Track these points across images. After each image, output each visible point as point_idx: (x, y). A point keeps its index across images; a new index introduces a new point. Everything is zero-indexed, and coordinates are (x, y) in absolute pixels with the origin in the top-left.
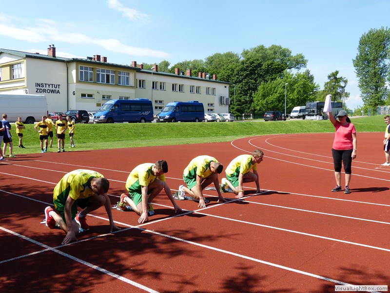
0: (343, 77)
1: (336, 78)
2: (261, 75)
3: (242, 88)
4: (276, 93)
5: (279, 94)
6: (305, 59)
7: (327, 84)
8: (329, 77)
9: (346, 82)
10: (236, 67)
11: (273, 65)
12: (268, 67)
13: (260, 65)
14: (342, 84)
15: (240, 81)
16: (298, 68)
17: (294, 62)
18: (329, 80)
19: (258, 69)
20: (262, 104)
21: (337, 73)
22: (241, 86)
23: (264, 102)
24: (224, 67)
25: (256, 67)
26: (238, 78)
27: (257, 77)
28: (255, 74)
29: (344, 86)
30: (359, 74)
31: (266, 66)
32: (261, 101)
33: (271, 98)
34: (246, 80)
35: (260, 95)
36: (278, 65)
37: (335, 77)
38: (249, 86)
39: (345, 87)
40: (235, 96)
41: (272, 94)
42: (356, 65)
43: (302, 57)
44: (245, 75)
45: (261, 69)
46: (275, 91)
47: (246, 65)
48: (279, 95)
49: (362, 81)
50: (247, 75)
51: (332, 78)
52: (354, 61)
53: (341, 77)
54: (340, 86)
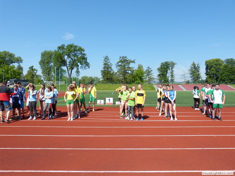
6: (22, 59)
7: (28, 71)
8: (30, 68)
9: (37, 71)
16: (18, 63)
17: (16, 60)
21: (33, 67)
30: (42, 68)
39: (36, 73)
42: (40, 64)
43: (20, 58)
49: (42, 71)
52: (39, 62)
53: (35, 69)
54: (34, 72)
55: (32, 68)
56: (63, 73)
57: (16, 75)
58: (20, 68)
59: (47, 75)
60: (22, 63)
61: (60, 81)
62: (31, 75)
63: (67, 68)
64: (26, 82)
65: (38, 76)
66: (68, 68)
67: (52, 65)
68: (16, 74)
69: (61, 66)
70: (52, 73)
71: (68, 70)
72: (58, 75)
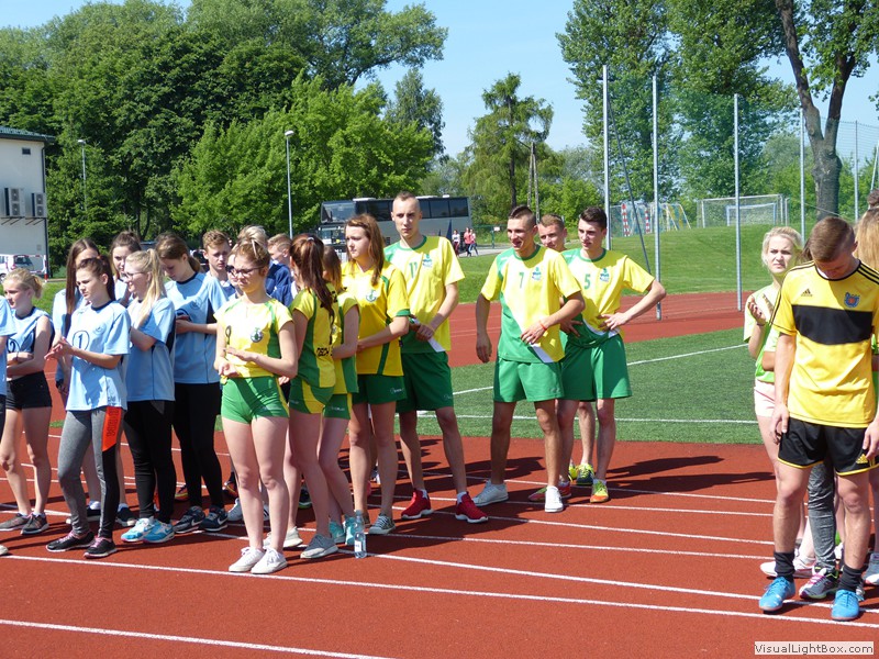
0: (536, 99)
1: (512, 102)
2: (219, 98)
3: (146, 147)
4: (261, 165)
5: (270, 169)
6: (437, 25)
7: (482, 123)
8: (489, 99)
9: (547, 116)
10: (128, 65)
11: (261, 58)
12: (242, 66)
13: (213, 60)
14: (536, 125)
15: (143, 123)
17: (397, 40)
18: (489, 111)
19: (207, 75)
20: (210, 211)
21: (514, 82)
22: (142, 141)
23: (218, 200)
24: (86, 68)
25: (198, 66)
26: (130, 110)
27: (204, 107)
28: (194, 94)
29: (541, 130)
31: (235, 65)
32: (202, 198)
33: (242, 184)
34: (159, 120)
35: (201, 177)
36: (281, 59)
37: (508, 98)
38: (173, 140)
39: (546, 133)
40: (83, 185)
41: (245, 172)
42: (570, 57)
43: (426, 20)
44: (154, 98)
45: (216, 75)
46: (258, 160)
47: (157, 60)
48: (269, 175)
49: (592, 112)
50: (165, 100)
51: (499, 102)
52: (563, 41)
53: (529, 100)
54: (528, 132)
55: (505, 96)
56: (769, 120)
57: (384, 168)
58: (422, 107)
59: (633, 149)
60: (440, 57)
61: (736, 198)
62: (505, 156)
63: (797, 65)
64: (448, 220)
65: (556, 166)
66: (806, 63)
67: (668, 57)
68: (384, 159)
69: (750, 56)
70: (676, 127)
71: (803, 84)
72: (722, 140)
